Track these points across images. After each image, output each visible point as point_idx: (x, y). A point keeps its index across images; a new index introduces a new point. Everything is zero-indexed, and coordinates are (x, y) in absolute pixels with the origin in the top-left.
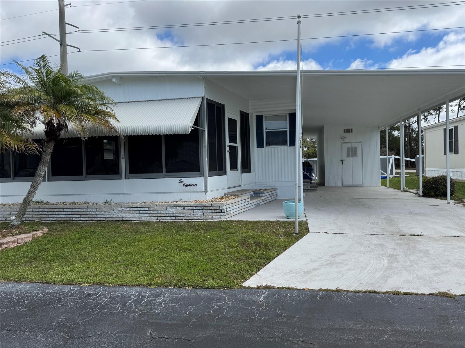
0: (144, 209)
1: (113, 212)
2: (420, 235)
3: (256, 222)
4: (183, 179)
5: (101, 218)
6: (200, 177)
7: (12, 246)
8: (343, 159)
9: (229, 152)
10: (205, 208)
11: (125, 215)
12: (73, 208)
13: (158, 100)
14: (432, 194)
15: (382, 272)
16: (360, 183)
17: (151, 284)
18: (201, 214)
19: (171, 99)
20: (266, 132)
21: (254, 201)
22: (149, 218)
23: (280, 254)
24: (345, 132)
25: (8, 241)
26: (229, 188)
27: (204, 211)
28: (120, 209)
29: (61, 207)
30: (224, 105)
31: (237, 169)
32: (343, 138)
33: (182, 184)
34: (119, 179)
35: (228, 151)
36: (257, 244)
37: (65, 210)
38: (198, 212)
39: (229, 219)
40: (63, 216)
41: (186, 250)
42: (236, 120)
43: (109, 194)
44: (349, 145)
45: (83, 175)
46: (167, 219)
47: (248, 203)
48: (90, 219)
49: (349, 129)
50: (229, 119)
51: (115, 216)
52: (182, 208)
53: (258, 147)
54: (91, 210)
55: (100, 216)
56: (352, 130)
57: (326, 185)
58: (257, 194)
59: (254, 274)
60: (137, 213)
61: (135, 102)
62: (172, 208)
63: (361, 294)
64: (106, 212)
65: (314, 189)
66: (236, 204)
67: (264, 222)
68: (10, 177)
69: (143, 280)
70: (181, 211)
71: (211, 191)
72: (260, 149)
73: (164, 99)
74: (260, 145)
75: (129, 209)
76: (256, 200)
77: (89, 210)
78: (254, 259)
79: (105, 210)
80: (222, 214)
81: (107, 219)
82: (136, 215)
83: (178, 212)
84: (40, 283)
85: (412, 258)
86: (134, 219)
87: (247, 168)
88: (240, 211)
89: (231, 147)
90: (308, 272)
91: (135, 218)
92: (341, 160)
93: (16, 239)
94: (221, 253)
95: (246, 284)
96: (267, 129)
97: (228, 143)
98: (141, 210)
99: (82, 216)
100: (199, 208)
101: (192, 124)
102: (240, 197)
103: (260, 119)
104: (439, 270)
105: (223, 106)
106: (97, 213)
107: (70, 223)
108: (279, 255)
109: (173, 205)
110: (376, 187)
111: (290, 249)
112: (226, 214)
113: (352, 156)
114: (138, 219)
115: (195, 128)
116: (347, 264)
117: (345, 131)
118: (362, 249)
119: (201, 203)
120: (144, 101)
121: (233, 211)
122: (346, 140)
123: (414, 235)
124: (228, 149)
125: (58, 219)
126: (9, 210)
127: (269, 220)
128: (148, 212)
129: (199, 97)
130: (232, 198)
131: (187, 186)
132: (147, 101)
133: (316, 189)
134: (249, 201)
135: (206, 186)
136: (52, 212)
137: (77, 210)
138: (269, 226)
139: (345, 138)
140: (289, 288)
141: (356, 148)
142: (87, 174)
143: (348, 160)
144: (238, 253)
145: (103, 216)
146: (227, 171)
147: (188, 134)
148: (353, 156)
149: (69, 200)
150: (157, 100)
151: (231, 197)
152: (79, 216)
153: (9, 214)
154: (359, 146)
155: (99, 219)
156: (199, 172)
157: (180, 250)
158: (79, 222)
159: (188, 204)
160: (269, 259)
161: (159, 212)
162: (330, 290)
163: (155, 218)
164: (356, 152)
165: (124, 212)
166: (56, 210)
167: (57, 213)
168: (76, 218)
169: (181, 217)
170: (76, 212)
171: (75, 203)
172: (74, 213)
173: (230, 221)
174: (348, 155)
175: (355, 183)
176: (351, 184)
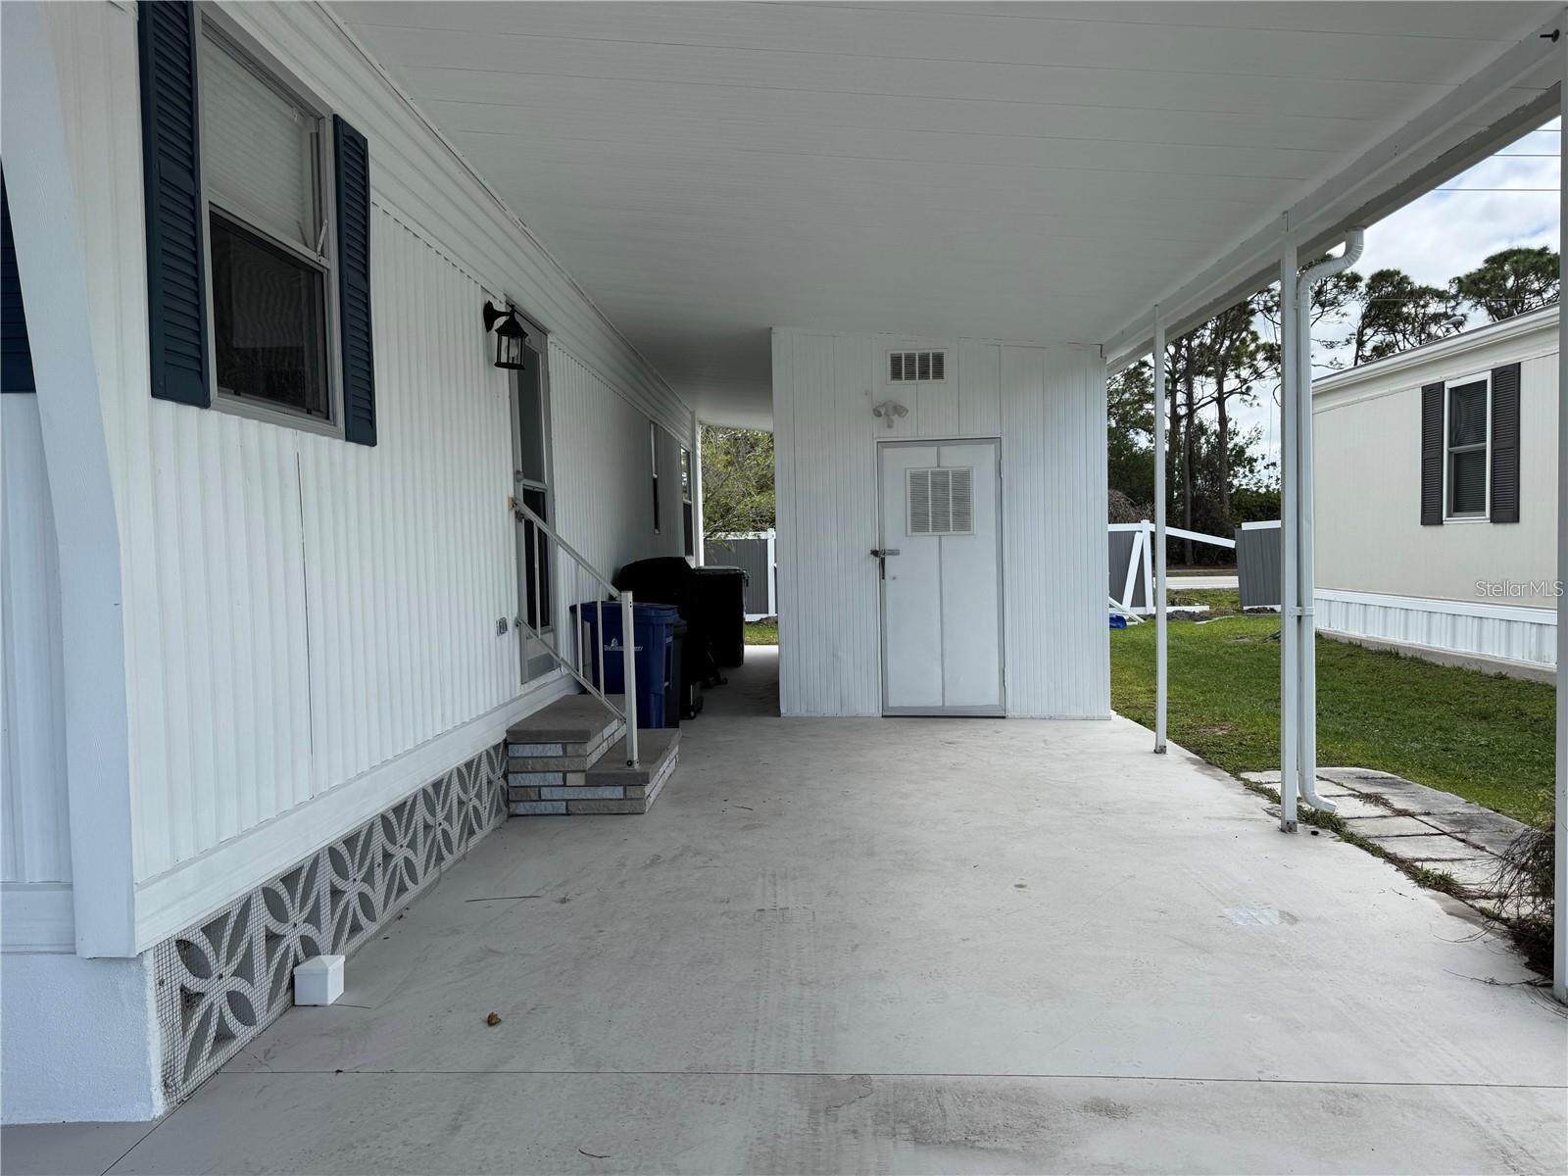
8: (888, 547)
16: (990, 698)
24: (896, 374)
32: (889, 411)
44: (924, 460)
49: (924, 358)
56: (939, 359)
57: (783, 710)
65: (617, 792)
92: (875, 553)
110: (1083, 724)
113: (941, 526)
117: (903, 367)
122: (903, 429)
139: (899, 410)
141: (963, 479)
143: (918, 554)
148: (946, 527)
154: (980, 464)
164: (963, 500)
174: (919, 524)
175: (958, 700)
176: (932, 700)
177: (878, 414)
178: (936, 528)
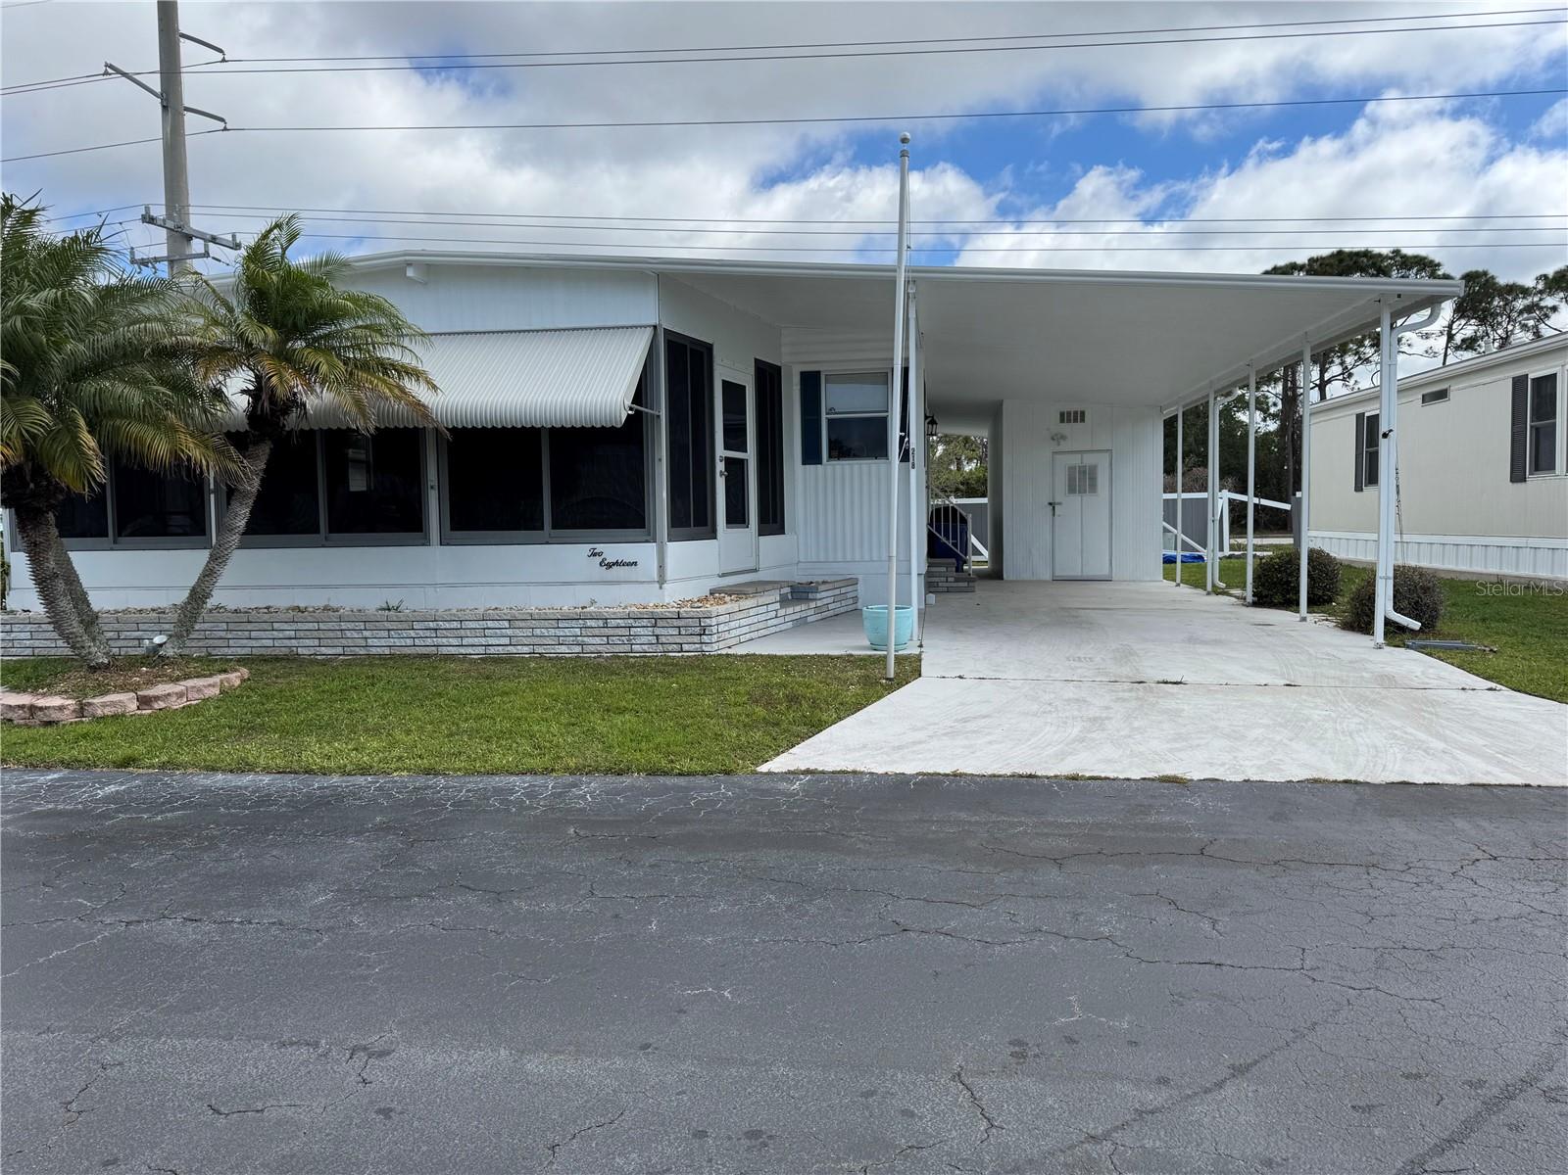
0: (496, 624)
1: (411, 632)
2: (1180, 683)
3: (793, 657)
4: (600, 547)
5: (378, 649)
6: (647, 541)
7: (177, 704)
8: (1057, 501)
9: (724, 477)
10: (660, 623)
11: (444, 640)
12: (300, 620)
13: (533, 331)
14: (1278, 599)
15: (1062, 745)
16: (1105, 572)
17: (553, 770)
18: (650, 638)
19: (568, 330)
20: (830, 422)
21: (790, 610)
22: (510, 648)
23: (845, 717)
24: (1062, 421)
25: (167, 692)
26: (724, 575)
27: (658, 631)
28: (432, 625)
29: (266, 617)
30: (711, 345)
31: (744, 523)
32: (1056, 438)
33: (598, 559)
34: (423, 545)
35: (721, 474)
36: (793, 699)
37: (276, 625)
38: (642, 633)
39: (724, 652)
40: (270, 643)
41: (622, 711)
42: (745, 387)
43: (394, 586)
44: (1075, 460)
45: (319, 533)
46: (558, 651)
47: (773, 614)
48: (348, 649)
49: (1076, 413)
50: (724, 382)
51: (417, 642)
52: (601, 623)
53: (804, 463)
54: (350, 626)
55: (376, 642)
56: (1083, 413)
57: (1005, 576)
58: (799, 593)
59: (783, 752)
60: (478, 635)
61: (467, 333)
62: (574, 623)
63: (1000, 779)
64: (392, 632)
65: (966, 584)
66: (741, 615)
67: (812, 657)
68: (107, 536)
69: (535, 763)
70: (597, 632)
71: (675, 581)
72: (811, 468)
73: (547, 327)
74: (811, 456)
75: (455, 625)
76: (798, 608)
77: (343, 628)
78: (784, 726)
79: (388, 625)
80: (705, 638)
81: (394, 651)
82: (476, 641)
83: (589, 632)
84: (290, 772)
85: (1136, 724)
86: (470, 650)
87: (775, 521)
88: (753, 635)
89: (728, 461)
90: (900, 748)
91: (474, 646)
92: (1050, 504)
93: (183, 688)
94: (708, 716)
95: (764, 768)
96: (830, 411)
97: (720, 451)
98: (489, 626)
99: (323, 643)
100: (645, 622)
101: (628, 403)
102: (753, 597)
103: (811, 382)
104: (1184, 743)
105: (709, 348)
106: (367, 634)
107: (295, 659)
108: (841, 719)
109: (576, 613)
110: (1148, 584)
111: (869, 708)
112: (715, 638)
113: (1082, 491)
114: (481, 650)
115: (637, 411)
116: (989, 734)
117: (1064, 417)
118: (1035, 707)
119: (650, 610)
120: (493, 332)
121: (734, 633)
122: (1065, 446)
123: (1166, 683)
124: (720, 466)
125: (255, 651)
126: (116, 625)
127: (826, 653)
128: (509, 632)
129: (645, 327)
130: (732, 600)
131: (610, 566)
132: (502, 332)
133: (971, 584)
134: (776, 611)
135: (661, 567)
136: (239, 633)
137: (310, 626)
138: (826, 664)
139: (1063, 437)
140: (854, 772)
141: (1093, 470)
142: (331, 531)
143: (1071, 504)
144: (747, 716)
145: (383, 642)
146: (718, 528)
147: (619, 426)
148: (1085, 492)
149: (282, 600)
150: (529, 331)
151: (727, 598)
152: (316, 642)
153: (116, 637)
154: (1102, 462)
155: (374, 651)
156: (644, 528)
157: (608, 710)
158: (319, 657)
159: (615, 613)
160: (817, 727)
161: (538, 632)
162: (939, 774)
163: (526, 649)
164: (1093, 479)
165: (444, 631)
166: (250, 627)
167: (253, 634)
168: (305, 648)
169: (596, 645)
170: (308, 633)
171: (298, 609)
172: (302, 634)
173: (728, 655)
174: (1072, 490)
175: (1089, 572)
176: (1077, 573)
177: (1053, 439)
178: (1080, 492)
